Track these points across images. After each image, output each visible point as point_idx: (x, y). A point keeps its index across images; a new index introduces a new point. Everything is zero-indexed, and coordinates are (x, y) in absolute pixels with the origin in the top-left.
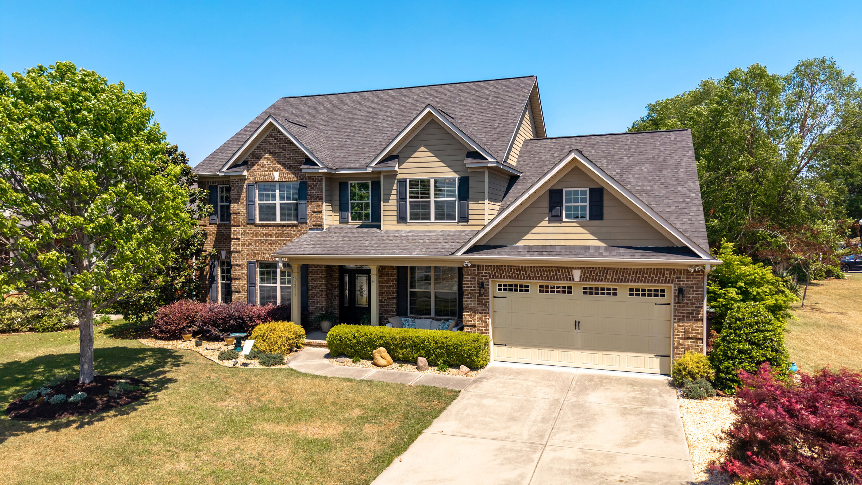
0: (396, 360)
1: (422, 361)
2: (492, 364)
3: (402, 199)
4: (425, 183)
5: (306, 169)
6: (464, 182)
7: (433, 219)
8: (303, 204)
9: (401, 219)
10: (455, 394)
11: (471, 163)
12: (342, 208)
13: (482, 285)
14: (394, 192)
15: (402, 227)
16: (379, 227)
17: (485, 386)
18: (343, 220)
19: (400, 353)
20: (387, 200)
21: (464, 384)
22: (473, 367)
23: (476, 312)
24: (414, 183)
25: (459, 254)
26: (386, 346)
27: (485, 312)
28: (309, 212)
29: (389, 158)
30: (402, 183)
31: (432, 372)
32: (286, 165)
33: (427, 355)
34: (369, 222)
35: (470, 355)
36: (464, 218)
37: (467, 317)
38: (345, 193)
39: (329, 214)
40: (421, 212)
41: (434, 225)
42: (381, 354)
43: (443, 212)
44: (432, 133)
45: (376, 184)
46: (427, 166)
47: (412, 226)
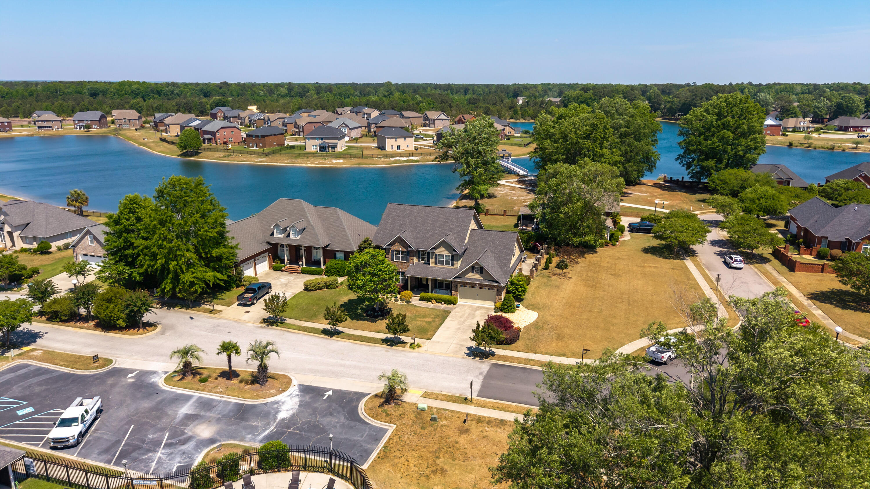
2: (459, 303)
3: (436, 258)
4: (443, 256)
5: (410, 249)
6: (452, 256)
7: (444, 264)
8: (408, 257)
9: (436, 264)
10: (450, 312)
11: (454, 253)
12: (419, 258)
13: (457, 286)
14: (434, 257)
15: (436, 266)
16: (430, 265)
17: (457, 309)
18: (419, 261)
19: (438, 301)
20: (432, 258)
21: (452, 309)
22: (454, 305)
23: (455, 291)
24: (439, 255)
25: (451, 279)
26: (434, 298)
27: (457, 291)
28: (410, 259)
29: (433, 248)
30: (436, 255)
31: (445, 305)
32: (403, 246)
33: (444, 302)
34: (426, 263)
35: (454, 302)
36: (452, 265)
37: (453, 292)
38: (419, 254)
39: (415, 260)
40: (441, 262)
41: (444, 266)
42: (433, 301)
43: (447, 263)
44: (444, 244)
45: (429, 253)
46: (442, 251)
47: (439, 266)
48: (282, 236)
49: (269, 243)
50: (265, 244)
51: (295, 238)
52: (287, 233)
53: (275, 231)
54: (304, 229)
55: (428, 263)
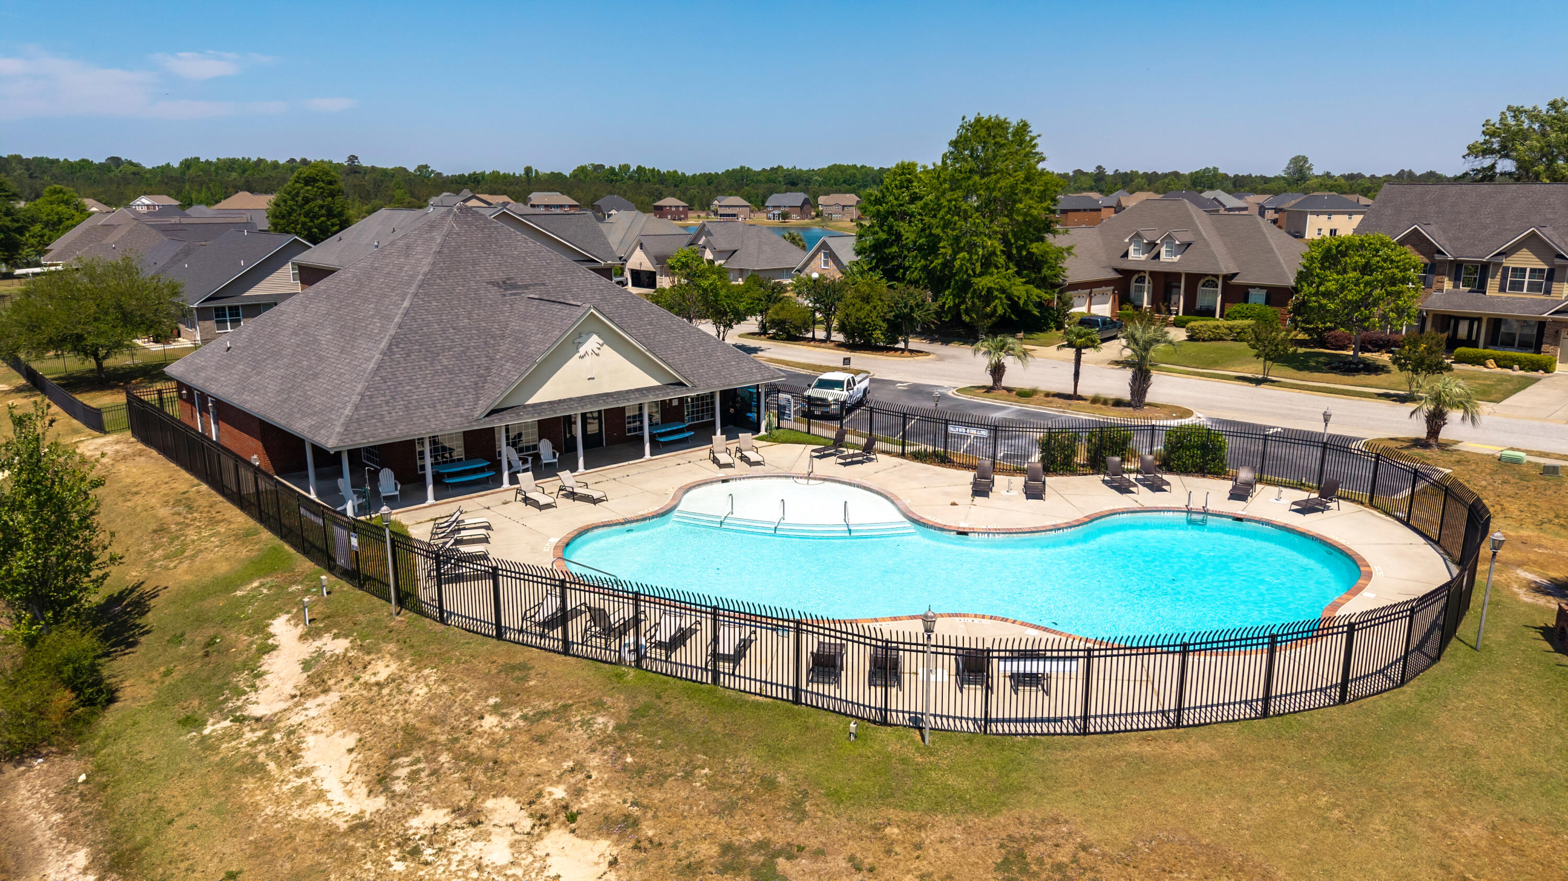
0: (1499, 366)
1: (1516, 367)
2: (1556, 372)
3: (1504, 277)
4: (1524, 270)
5: (1438, 257)
6: (1552, 271)
7: (1525, 291)
8: (1431, 276)
9: (1502, 289)
10: (1539, 379)
11: (1558, 261)
12: (1456, 279)
13: (1557, 332)
14: (1499, 274)
15: (1502, 295)
16: (1485, 293)
17: (1555, 378)
18: (1456, 286)
19: (1502, 363)
20: (1493, 277)
21: (1543, 377)
22: (1547, 371)
23: (1551, 345)
24: (1514, 269)
25: (1545, 315)
26: (1494, 359)
27: (1556, 345)
28: (1435, 281)
29: (1500, 254)
30: (1506, 269)
31: (1522, 373)
32: (1422, 253)
33: (1519, 364)
34: (1476, 289)
35: (1546, 366)
36: (1548, 292)
37: (1544, 347)
38: (1457, 270)
39: (1448, 285)
40: (1517, 286)
41: (1525, 294)
42: (1491, 363)
43: (1533, 287)
44: (1534, 243)
45: (1485, 267)
46: (1526, 260)
47: (1509, 294)
48: (1143, 257)
49: (1116, 270)
50: (1110, 270)
51: (1168, 259)
52: (1154, 252)
53: (1132, 248)
54: (1189, 244)
55: (1482, 288)
